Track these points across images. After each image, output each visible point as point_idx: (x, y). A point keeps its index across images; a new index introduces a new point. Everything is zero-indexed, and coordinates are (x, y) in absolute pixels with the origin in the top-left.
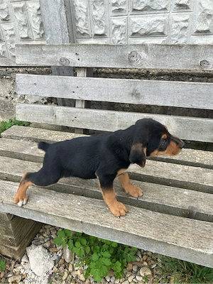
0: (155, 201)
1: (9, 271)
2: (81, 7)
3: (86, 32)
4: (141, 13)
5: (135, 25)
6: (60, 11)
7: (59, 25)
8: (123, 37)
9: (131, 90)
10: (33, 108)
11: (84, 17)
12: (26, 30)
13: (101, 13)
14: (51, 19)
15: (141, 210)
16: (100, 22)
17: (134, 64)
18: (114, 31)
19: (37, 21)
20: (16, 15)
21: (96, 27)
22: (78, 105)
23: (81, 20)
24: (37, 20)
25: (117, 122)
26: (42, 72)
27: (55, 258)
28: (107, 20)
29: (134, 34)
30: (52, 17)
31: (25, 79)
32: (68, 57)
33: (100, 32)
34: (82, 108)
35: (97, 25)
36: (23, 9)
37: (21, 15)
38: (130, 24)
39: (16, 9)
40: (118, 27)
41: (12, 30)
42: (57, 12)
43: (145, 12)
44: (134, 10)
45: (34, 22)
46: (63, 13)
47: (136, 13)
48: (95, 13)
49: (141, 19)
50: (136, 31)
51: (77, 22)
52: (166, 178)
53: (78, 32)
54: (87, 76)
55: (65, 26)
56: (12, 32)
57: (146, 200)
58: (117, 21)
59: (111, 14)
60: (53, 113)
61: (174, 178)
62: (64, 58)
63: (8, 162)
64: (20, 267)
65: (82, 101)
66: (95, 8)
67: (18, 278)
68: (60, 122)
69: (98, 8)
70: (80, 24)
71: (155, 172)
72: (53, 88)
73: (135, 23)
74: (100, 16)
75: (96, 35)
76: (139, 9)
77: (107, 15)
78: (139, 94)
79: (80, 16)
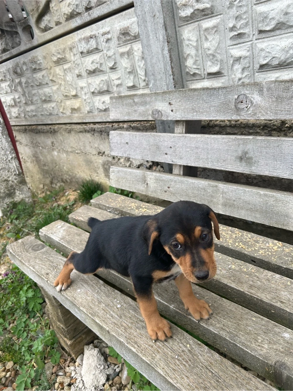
0: (223, 334)
1: (61, 368)
2: (189, 40)
3: (197, 71)
4: (272, 34)
5: (263, 54)
6: (163, 50)
7: (162, 67)
8: (246, 73)
9: (240, 153)
10: (126, 173)
11: (193, 52)
12: (132, 77)
13: (215, 43)
14: (154, 61)
15: (191, 340)
16: (214, 56)
17: (243, 113)
18: (232, 65)
19: (142, 65)
20: (122, 61)
21: (209, 63)
22: (176, 171)
23: (190, 57)
24: (142, 63)
25: (221, 199)
26: (145, 127)
27: (110, 371)
28: (224, 51)
29: (262, 67)
30: (155, 58)
31: (118, 137)
32: (160, 109)
33: (214, 69)
34: (180, 175)
35: (210, 60)
36: (129, 54)
37: (126, 61)
38: (256, 52)
39: (122, 55)
40: (238, 59)
41: (119, 79)
42: (160, 52)
43: (278, 32)
44: (261, 32)
45: (139, 67)
46: (166, 52)
47: (263, 35)
48: (206, 45)
49: (270, 43)
50: (264, 62)
51: (186, 59)
52: (265, 300)
53: (188, 73)
54: (186, 133)
55: (169, 68)
56: (119, 82)
57: (211, 328)
58: (236, 52)
59: (229, 42)
60: (144, 180)
61: (278, 305)
62: (156, 110)
63: (79, 235)
64: (72, 368)
65: (180, 166)
66: (207, 39)
67: (67, 381)
68: (152, 192)
69: (210, 38)
70: (189, 63)
71: (251, 286)
72: (145, 149)
73: (262, 50)
74: (213, 49)
75: (209, 74)
76: (268, 28)
77: (223, 45)
78: (251, 158)
79: (188, 52)
